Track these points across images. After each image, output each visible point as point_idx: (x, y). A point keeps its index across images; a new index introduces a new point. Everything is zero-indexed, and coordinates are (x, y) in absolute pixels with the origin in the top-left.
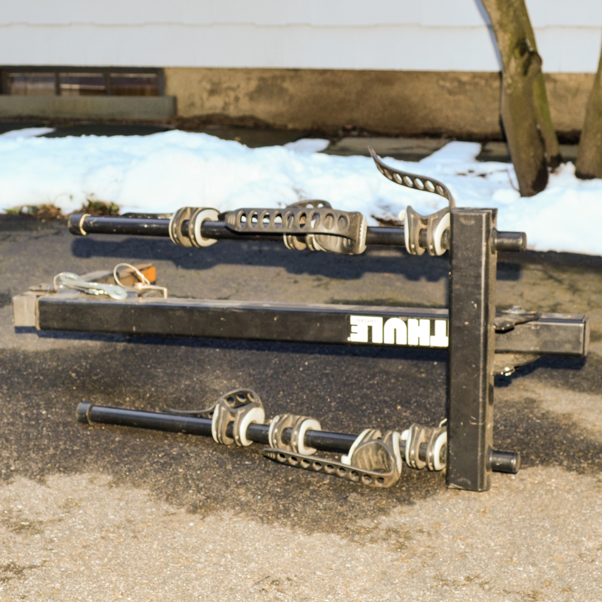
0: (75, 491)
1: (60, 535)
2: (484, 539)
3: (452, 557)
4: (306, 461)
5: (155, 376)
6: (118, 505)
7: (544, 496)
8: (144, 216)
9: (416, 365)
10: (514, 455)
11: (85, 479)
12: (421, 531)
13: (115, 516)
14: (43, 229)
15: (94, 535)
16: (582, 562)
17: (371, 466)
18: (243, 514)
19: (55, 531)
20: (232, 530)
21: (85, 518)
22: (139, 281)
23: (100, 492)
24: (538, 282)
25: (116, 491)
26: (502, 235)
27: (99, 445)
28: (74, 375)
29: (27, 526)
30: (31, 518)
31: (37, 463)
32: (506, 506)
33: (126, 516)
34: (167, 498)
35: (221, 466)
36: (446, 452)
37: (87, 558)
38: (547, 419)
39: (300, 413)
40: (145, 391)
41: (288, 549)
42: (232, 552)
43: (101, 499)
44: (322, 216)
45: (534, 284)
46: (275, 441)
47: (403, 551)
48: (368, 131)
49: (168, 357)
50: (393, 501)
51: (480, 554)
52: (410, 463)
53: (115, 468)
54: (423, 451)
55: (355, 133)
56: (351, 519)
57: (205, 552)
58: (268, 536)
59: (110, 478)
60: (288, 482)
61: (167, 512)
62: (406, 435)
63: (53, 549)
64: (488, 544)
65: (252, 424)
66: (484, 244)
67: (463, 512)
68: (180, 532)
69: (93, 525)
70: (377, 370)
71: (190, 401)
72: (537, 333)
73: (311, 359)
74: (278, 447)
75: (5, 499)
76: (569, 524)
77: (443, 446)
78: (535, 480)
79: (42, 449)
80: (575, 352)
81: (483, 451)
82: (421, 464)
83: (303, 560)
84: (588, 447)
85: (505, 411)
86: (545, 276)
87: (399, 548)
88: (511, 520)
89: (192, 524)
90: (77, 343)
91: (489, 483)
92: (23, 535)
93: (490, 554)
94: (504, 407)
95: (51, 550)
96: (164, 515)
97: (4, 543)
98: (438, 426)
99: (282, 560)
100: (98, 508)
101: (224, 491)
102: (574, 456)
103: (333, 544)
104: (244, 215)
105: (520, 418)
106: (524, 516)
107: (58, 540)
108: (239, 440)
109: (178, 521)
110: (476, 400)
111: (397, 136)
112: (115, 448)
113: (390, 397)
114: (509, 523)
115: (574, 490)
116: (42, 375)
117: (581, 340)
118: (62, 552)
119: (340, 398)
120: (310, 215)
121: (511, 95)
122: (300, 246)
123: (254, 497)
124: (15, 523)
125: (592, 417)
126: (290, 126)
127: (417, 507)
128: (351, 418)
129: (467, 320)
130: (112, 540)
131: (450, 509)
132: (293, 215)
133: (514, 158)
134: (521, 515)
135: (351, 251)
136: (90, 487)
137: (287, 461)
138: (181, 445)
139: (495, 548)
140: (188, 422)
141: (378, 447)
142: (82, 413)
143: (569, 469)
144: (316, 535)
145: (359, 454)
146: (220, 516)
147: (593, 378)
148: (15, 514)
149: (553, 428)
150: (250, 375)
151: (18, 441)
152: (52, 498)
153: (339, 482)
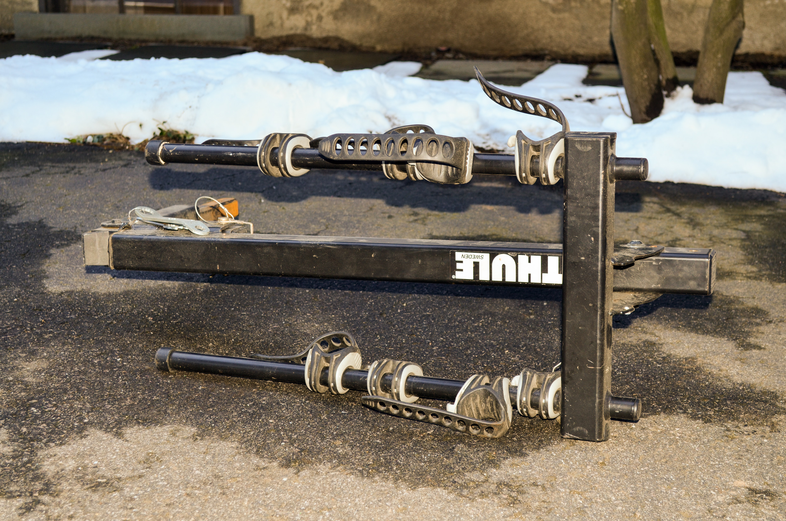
0: (156, 444)
1: (141, 492)
2: (604, 493)
3: (569, 512)
4: (408, 409)
5: (239, 320)
6: (204, 459)
7: (668, 446)
8: (229, 143)
9: (524, 306)
10: (634, 401)
11: (167, 432)
12: (535, 484)
13: (201, 472)
14: (110, 160)
15: (179, 492)
16: (712, 517)
17: (479, 414)
18: (341, 468)
19: (136, 488)
20: (330, 485)
21: (168, 473)
22: (223, 215)
23: (184, 446)
24: (654, 215)
25: (202, 445)
26: (621, 162)
27: (181, 395)
28: (150, 319)
29: (104, 483)
30: (109, 474)
31: (113, 415)
32: (626, 457)
33: (212, 471)
34: (257, 451)
35: (315, 416)
36: (560, 399)
37: (172, 517)
38: (669, 363)
39: (399, 358)
40: (230, 336)
41: (391, 505)
42: (331, 509)
43: (185, 453)
44: (425, 143)
45: (650, 218)
46: (374, 388)
47: (517, 506)
48: (464, 53)
49: (253, 299)
50: (504, 452)
51: (600, 509)
52: (522, 411)
53: (199, 419)
54: (535, 397)
55: (449, 55)
56: (459, 472)
57: (300, 509)
58: (369, 491)
59: (194, 430)
60: (389, 433)
61: (258, 466)
62: (517, 381)
63: (133, 508)
64: (608, 499)
65: (348, 370)
66: (602, 171)
67: (580, 464)
68: (273, 487)
69: (177, 481)
70: (481, 311)
71: (279, 346)
72: (659, 269)
73: (410, 300)
74: (377, 395)
75: (78, 454)
76: (696, 477)
77: (557, 392)
78: (657, 429)
79: (118, 400)
80: (701, 289)
81: (601, 397)
82: (533, 412)
83: (408, 516)
84: (714, 393)
85: (623, 354)
86: (662, 210)
87: (511, 503)
88: (632, 472)
89: (285, 479)
90: (152, 283)
91: (607, 432)
92: (100, 493)
93: (611, 509)
94: (621, 350)
95: (131, 508)
96: (254, 469)
97: (79, 502)
98: (551, 371)
99: (385, 517)
100: (182, 463)
101: (320, 443)
102: (699, 402)
103: (440, 499)
104: (339, 142)
105: (639, 363)
106: (646, 468)
107: (139, 498)
108: (335, 388)
109: (270, 476)
110: (593, 342)
111: (496, 58)
112: (198, 397)
113: (497, 340)
114: (630, 475)
115: (700, 440)
116: (116, 319)
117: (707, 276)
118: (144, 511)
119: (442, 341)
120: (411, 142)
121: (623, 12)
122: (401, 175)
123: (352, 449)
124: (91, 480)
125: (717, 361)
126: (379, 48)
127: (529, 458)
128: (455, 363)
129: (584, 256)
130: (199, 498)
131: (566, 461)
132: (393, 141)
133: (625, 81)
134: (643, 467)
135: (456, 180)
136: (172, 439)
137: (388, 409)
138: (271, 393)
139: (616, 502)
140: (279, 369)
141: (487, 394)
142: (162, 360)
143: (694, 417)
144: (421, 489)
145: (465, 402)
146: (316, 470)
147: (717, 319)
148: (90, 470)
149: (675, 372)
150: (344, 318)
151: (91, 390)
152: (131, 452)
153: (444, 432)
